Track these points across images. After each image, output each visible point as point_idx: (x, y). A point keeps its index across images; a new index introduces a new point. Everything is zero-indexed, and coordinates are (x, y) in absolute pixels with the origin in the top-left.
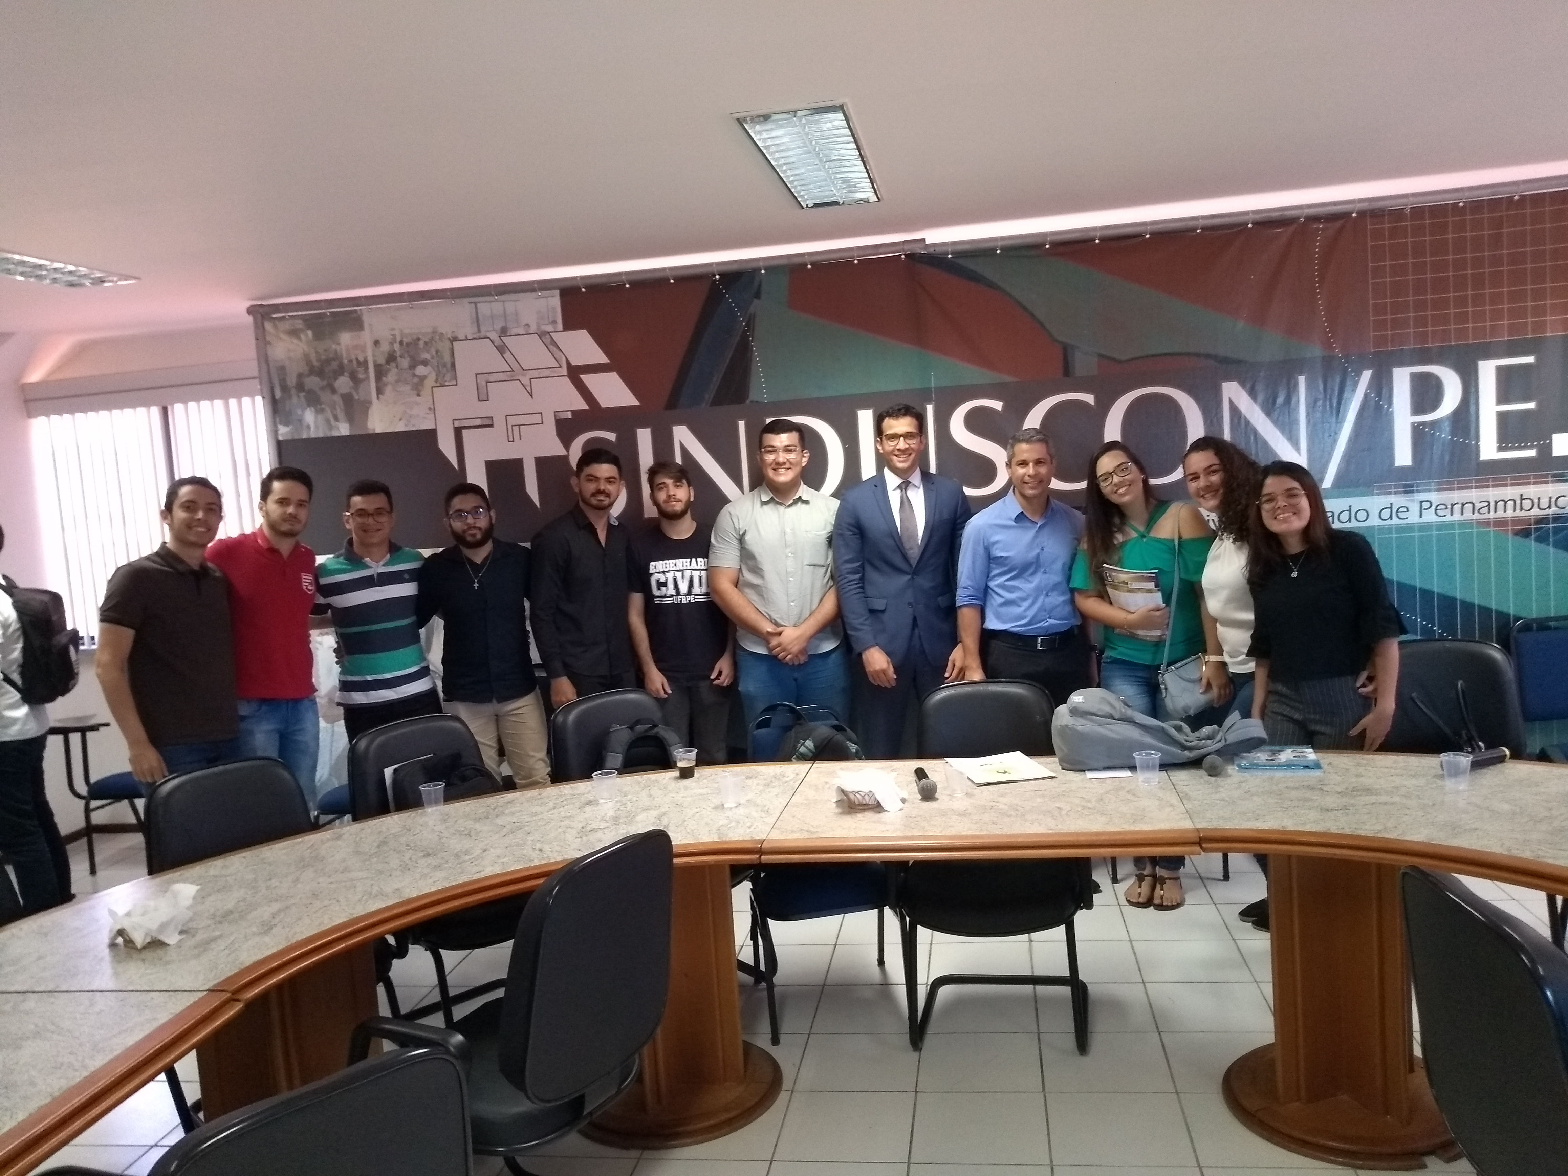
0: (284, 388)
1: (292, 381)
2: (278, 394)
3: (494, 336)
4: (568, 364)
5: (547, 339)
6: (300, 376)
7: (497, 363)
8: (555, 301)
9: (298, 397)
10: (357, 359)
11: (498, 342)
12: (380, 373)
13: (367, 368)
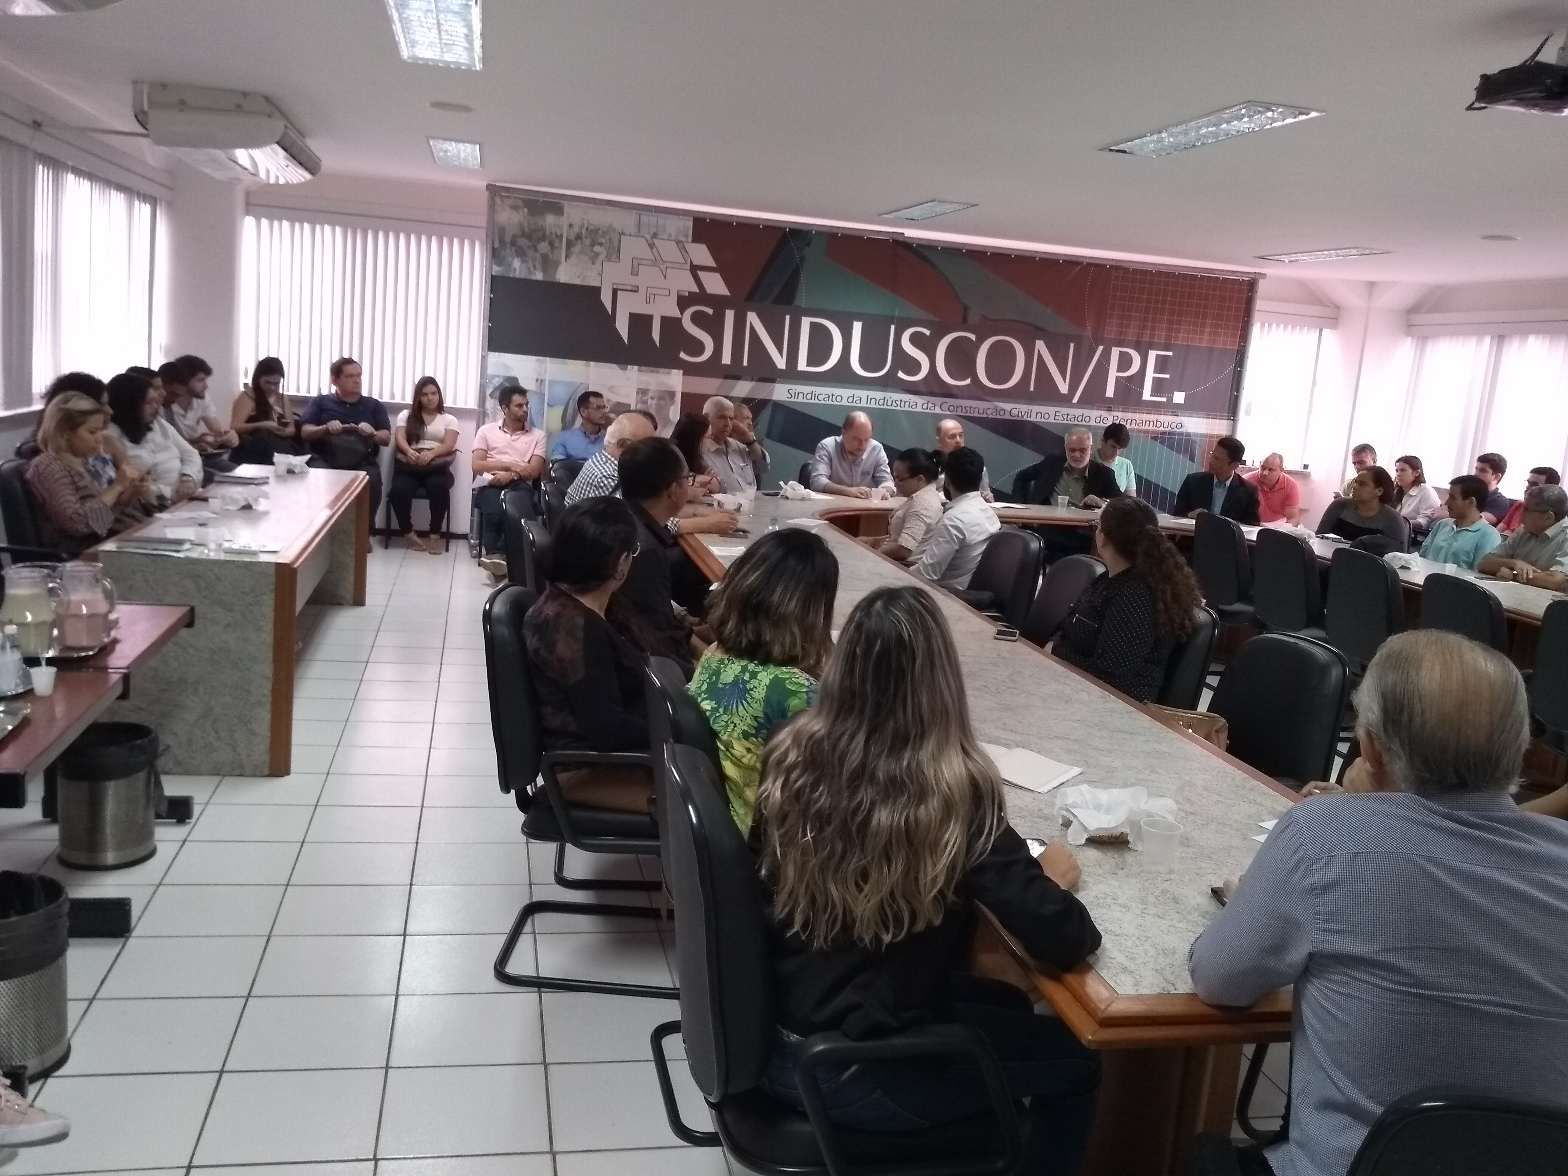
0: (502, 242)
1: (508, 238)
2: (497, 245)
3: (648, 237)
4: (691, 262)
5: (681, 246)
6: (514, 236)
7: (647, 253)
8: (690, 224)
9: (511, 250)
10: (556, 234)
11: (650, 241)
12: (570, 245)
13: (561, 240)
